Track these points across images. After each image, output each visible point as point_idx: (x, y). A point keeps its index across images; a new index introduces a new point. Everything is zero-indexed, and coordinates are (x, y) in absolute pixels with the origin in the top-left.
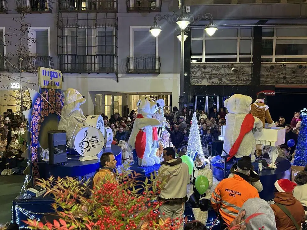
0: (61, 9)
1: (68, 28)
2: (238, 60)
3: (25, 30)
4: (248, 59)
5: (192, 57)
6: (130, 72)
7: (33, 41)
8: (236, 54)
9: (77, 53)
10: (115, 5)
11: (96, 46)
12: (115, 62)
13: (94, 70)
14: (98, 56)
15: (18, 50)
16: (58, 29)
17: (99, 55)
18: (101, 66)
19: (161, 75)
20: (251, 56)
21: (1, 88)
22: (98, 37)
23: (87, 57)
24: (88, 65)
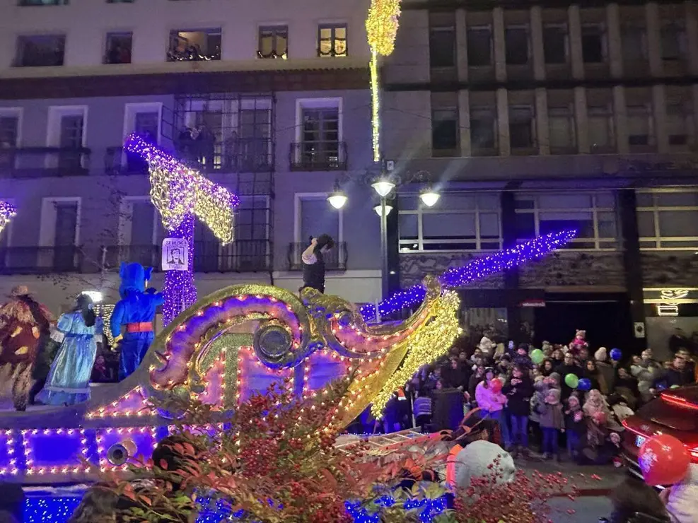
2: (478, 246)
3: (117, 200)
4: (496, 246)
5: (402, 242)
6: (293, 268)
7: (128, 218)
8: (474, 237)
10: (270, 161)
12: (268, 252)
13: (232, 266)
14: (239, 244)
17: (241, 241)
18: (244, 259)
19: (349, 273)
20: (501, 241)
21: (67, 298)
24: (220, 259)
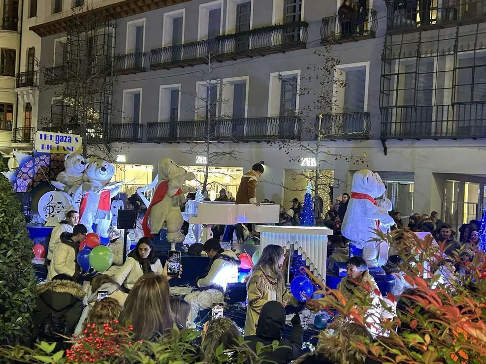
0: (392, 30)
1: (401, 60)
3: (331, 68)
7: (342, 84)
9: (414, 104)
11: (454, 87)
13: (447, 133)
14: (455, 106)
15: (318, 101)
16: (384, 63)
17: (459, 104)
18: (461, 124)
21: (290, 161)
22: (457, 70)
23: (434, 108)
24: (433, 124)
